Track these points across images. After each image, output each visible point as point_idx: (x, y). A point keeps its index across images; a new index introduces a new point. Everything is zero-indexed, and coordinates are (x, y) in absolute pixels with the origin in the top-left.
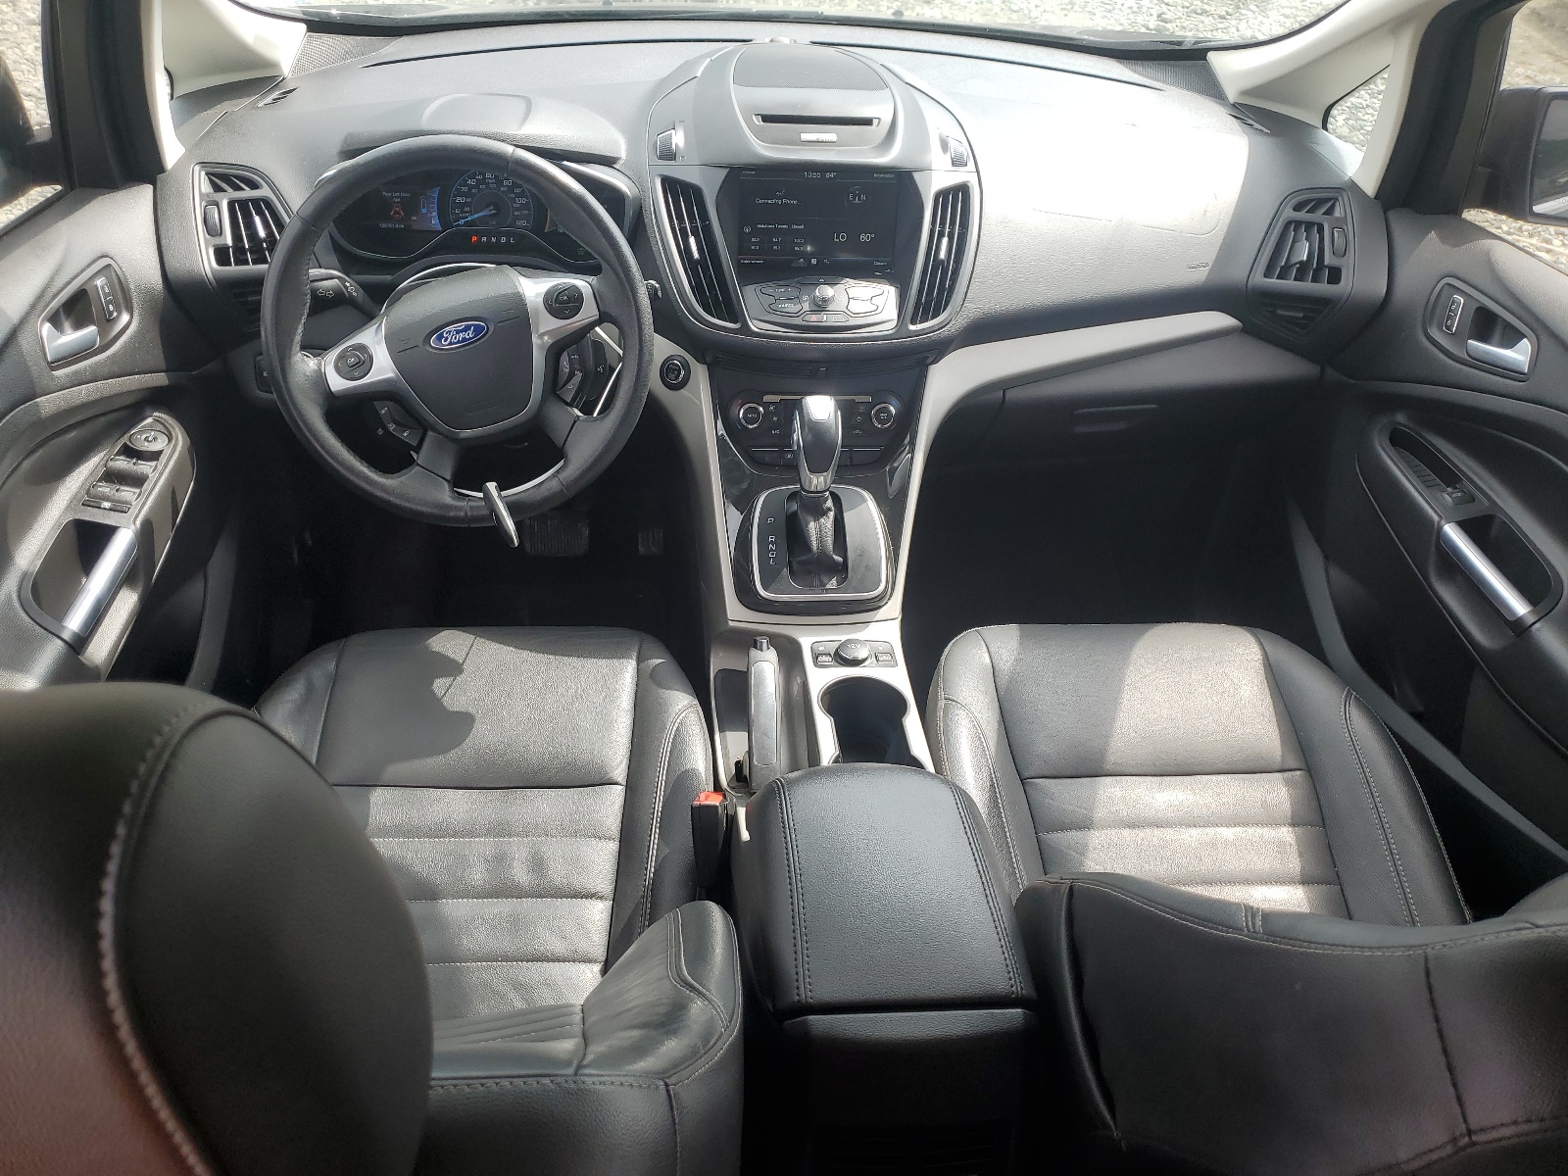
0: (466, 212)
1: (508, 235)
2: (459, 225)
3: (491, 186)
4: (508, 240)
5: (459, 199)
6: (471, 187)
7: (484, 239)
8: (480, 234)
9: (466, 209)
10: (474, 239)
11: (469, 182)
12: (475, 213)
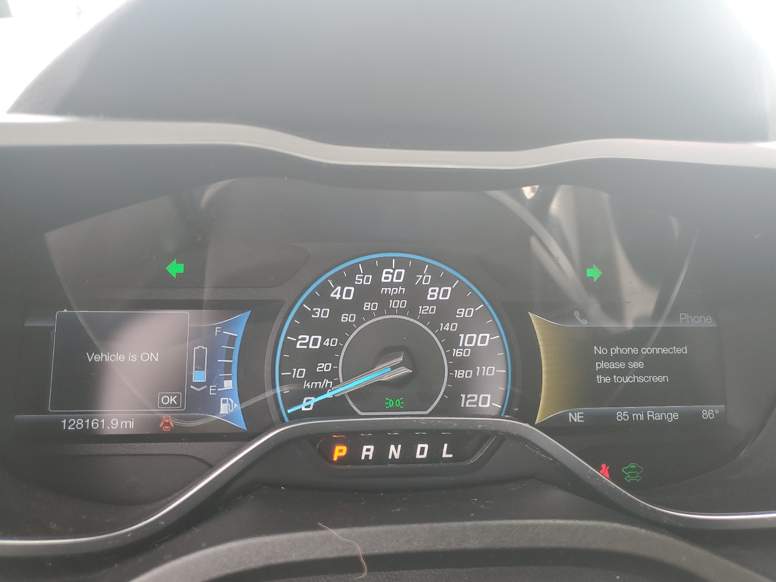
0: (321, 376)
1: (434, 437)
2: (299, 416)
3: (392, 304)
4: (435, 452)
5: (307, 341)
6: (339, 307)
7: (368, 451)
8: (355, 439)
9: (323, 367)
10: (340, 451)
11: (336, 294)
12: (348, 378)
